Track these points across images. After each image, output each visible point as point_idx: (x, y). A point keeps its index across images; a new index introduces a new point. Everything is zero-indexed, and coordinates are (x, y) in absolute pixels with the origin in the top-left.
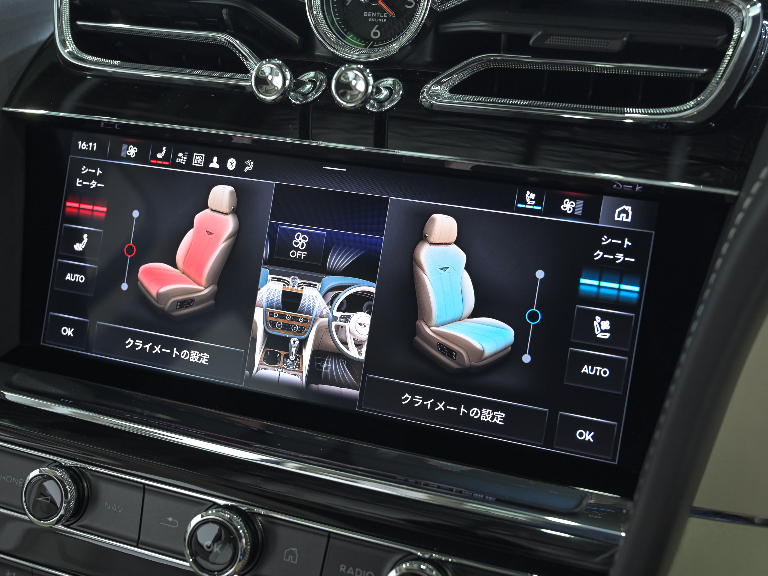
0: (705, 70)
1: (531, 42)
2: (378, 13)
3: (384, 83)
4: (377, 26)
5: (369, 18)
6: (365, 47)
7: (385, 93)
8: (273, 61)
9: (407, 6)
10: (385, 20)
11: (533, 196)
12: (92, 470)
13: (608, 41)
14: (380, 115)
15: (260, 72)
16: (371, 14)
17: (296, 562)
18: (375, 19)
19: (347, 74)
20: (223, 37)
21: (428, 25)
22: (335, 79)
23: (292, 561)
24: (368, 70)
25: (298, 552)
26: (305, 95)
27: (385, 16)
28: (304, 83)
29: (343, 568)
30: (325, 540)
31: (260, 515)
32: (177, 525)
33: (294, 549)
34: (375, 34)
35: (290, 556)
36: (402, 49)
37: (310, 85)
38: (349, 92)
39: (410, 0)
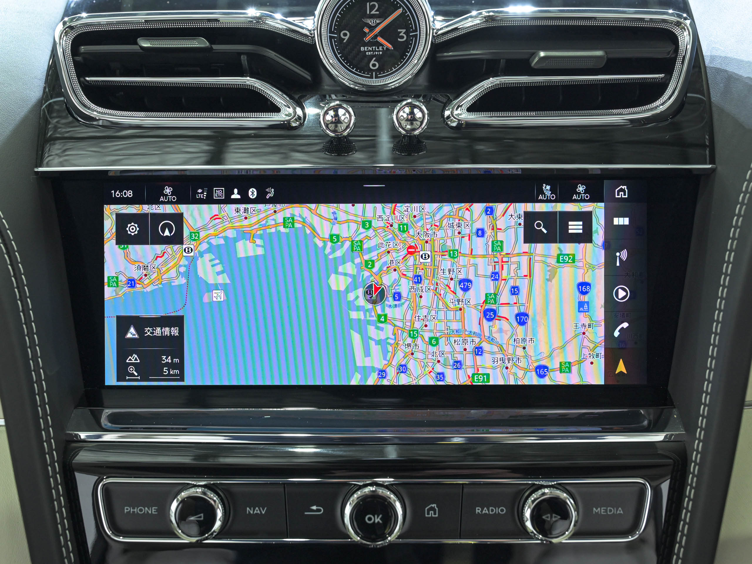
0: (663, 75)
1: (533, 64)
2: (374, 47)
4: (374, 59)
5: (364, 52)
6: (371, 78)
9: (399, 40)
10: (381, 53)
11: (548, 187)
16: (368, 49)
17: (437, 516)
18: (372, 53)
23: (433, 516)
25: (437, 507)
27: (381, 49)
29: (478, 510)
30: (459, 491)
33: (433, 505)
34: (374, 65)
35: (431, 512)
39: (401, 34)
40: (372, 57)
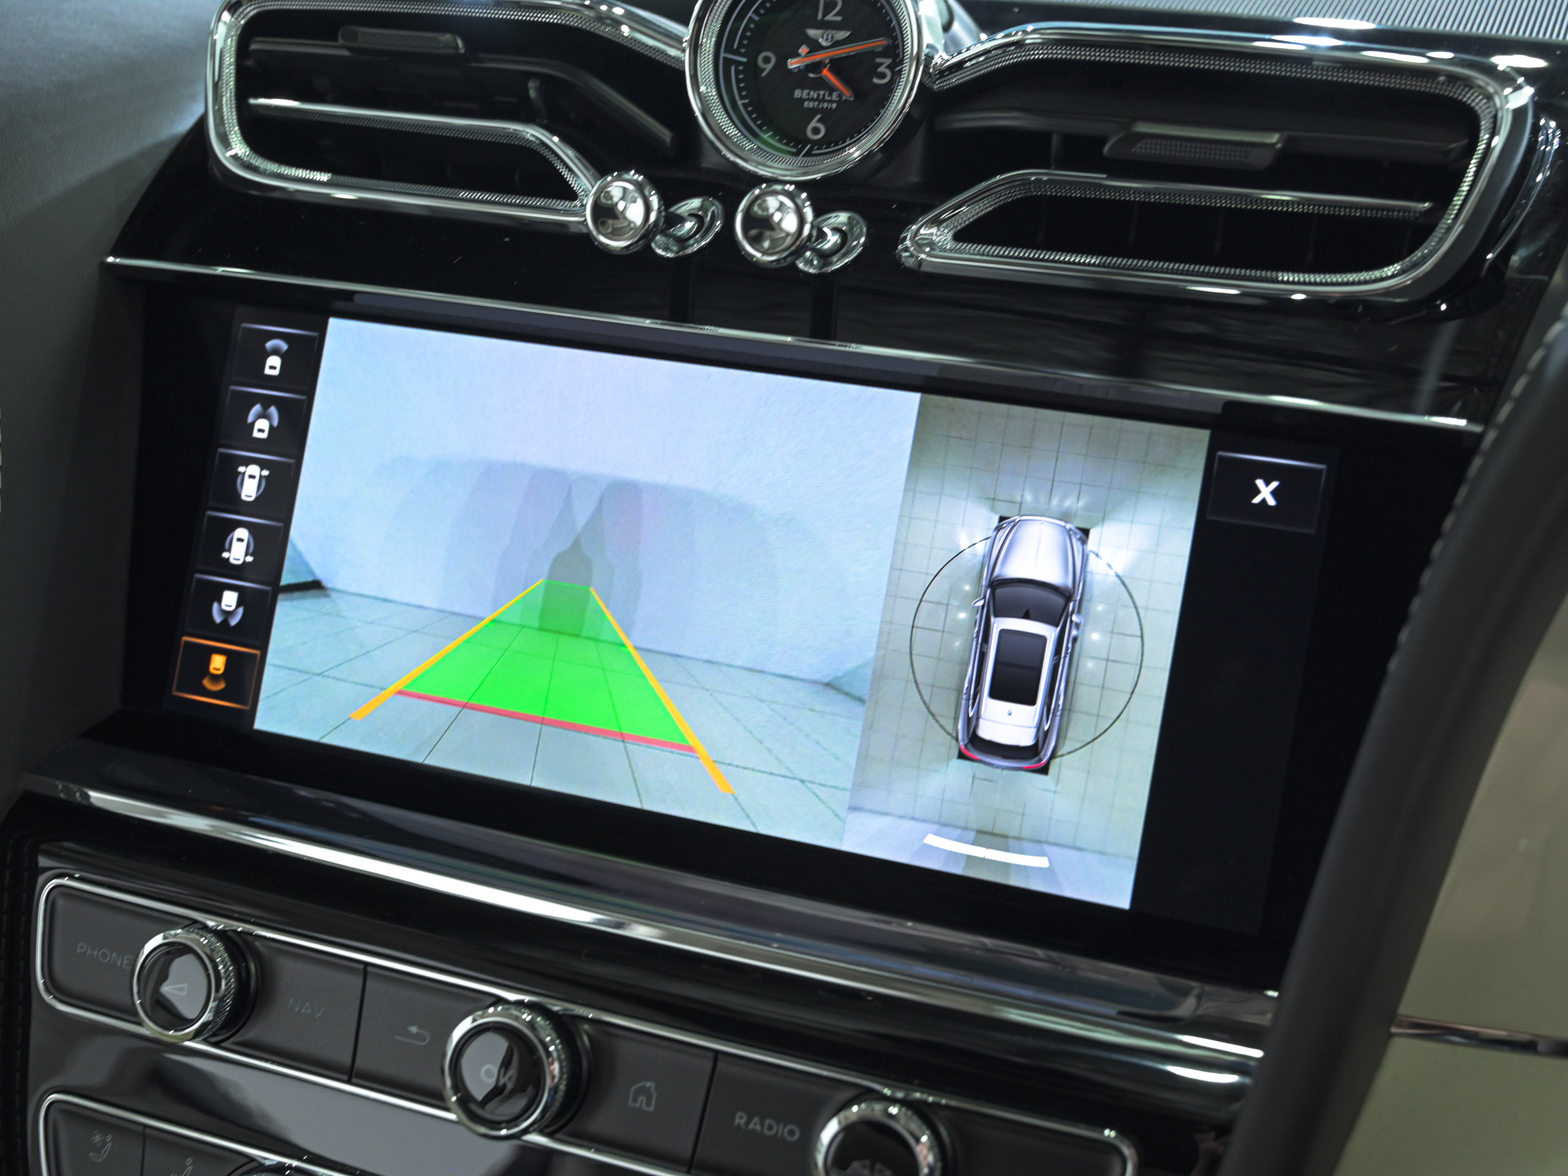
0: (1427, 205)
1: (1106, 149)
2: (822, 93)
3: (831, 221)
4: (818, 117)
5: (802, 100)
6: (797, 154)
7: (833, 239)
8: (626, 176)
9: (876, 81)
10: (834, 106)
12: (264, 938)
13: (1249, 149)
14: (823, 279)
15: (603, 194)
16: (809, 94)
17: (651, 1109)
18: (816, 103)
19: (765, 201)
20: (532, 133)
21: (916, 115)
22: (742, 211)
23: (644, 1107)
24: (804, 195)
25: (655, 1089)
26: (682, 241)
27: (835, 96)
28: (681, 220)
29: (740, 1119)
30: (708, 1064)
31: (586, 1019)
32: (425, 1040)
33: (648, 1084)
34: (816, 131)
35: (640, 1098)
36: (865, 159)
37: (693, 223)
38: (768, 233)
39: (882, 69)
40: (813, 112)
